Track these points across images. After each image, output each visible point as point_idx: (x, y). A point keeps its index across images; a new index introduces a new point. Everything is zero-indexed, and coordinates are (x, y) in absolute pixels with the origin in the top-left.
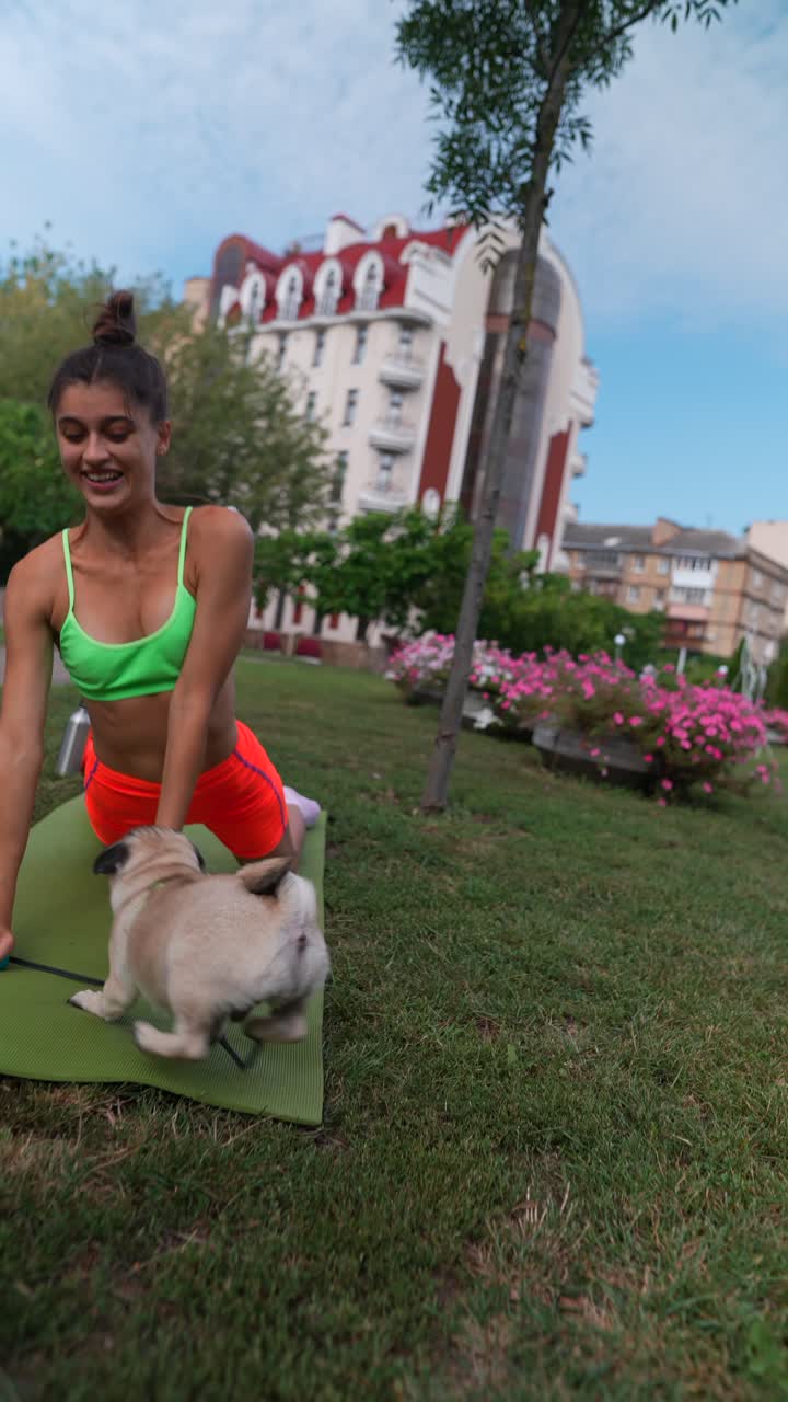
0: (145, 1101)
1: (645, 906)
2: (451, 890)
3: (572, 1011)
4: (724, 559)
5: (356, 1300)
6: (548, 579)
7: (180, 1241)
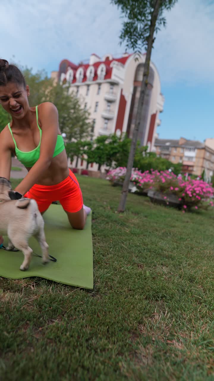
0: (42, 283)
1: (182, 236)
2: (127, 231)
3: (164, 263)
4: (199, 149)
5: (106, 339)
6: (151, 154)
7: (53, 322)
